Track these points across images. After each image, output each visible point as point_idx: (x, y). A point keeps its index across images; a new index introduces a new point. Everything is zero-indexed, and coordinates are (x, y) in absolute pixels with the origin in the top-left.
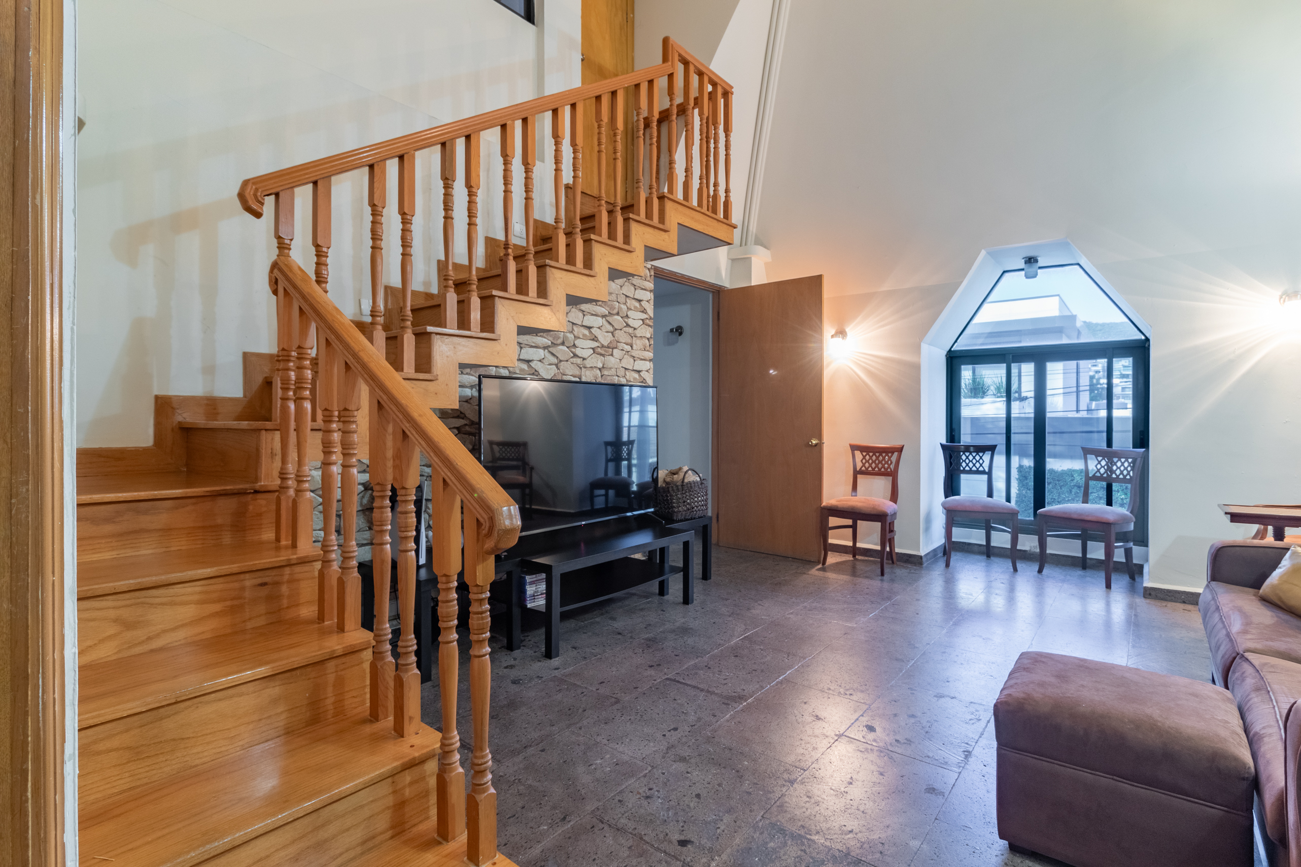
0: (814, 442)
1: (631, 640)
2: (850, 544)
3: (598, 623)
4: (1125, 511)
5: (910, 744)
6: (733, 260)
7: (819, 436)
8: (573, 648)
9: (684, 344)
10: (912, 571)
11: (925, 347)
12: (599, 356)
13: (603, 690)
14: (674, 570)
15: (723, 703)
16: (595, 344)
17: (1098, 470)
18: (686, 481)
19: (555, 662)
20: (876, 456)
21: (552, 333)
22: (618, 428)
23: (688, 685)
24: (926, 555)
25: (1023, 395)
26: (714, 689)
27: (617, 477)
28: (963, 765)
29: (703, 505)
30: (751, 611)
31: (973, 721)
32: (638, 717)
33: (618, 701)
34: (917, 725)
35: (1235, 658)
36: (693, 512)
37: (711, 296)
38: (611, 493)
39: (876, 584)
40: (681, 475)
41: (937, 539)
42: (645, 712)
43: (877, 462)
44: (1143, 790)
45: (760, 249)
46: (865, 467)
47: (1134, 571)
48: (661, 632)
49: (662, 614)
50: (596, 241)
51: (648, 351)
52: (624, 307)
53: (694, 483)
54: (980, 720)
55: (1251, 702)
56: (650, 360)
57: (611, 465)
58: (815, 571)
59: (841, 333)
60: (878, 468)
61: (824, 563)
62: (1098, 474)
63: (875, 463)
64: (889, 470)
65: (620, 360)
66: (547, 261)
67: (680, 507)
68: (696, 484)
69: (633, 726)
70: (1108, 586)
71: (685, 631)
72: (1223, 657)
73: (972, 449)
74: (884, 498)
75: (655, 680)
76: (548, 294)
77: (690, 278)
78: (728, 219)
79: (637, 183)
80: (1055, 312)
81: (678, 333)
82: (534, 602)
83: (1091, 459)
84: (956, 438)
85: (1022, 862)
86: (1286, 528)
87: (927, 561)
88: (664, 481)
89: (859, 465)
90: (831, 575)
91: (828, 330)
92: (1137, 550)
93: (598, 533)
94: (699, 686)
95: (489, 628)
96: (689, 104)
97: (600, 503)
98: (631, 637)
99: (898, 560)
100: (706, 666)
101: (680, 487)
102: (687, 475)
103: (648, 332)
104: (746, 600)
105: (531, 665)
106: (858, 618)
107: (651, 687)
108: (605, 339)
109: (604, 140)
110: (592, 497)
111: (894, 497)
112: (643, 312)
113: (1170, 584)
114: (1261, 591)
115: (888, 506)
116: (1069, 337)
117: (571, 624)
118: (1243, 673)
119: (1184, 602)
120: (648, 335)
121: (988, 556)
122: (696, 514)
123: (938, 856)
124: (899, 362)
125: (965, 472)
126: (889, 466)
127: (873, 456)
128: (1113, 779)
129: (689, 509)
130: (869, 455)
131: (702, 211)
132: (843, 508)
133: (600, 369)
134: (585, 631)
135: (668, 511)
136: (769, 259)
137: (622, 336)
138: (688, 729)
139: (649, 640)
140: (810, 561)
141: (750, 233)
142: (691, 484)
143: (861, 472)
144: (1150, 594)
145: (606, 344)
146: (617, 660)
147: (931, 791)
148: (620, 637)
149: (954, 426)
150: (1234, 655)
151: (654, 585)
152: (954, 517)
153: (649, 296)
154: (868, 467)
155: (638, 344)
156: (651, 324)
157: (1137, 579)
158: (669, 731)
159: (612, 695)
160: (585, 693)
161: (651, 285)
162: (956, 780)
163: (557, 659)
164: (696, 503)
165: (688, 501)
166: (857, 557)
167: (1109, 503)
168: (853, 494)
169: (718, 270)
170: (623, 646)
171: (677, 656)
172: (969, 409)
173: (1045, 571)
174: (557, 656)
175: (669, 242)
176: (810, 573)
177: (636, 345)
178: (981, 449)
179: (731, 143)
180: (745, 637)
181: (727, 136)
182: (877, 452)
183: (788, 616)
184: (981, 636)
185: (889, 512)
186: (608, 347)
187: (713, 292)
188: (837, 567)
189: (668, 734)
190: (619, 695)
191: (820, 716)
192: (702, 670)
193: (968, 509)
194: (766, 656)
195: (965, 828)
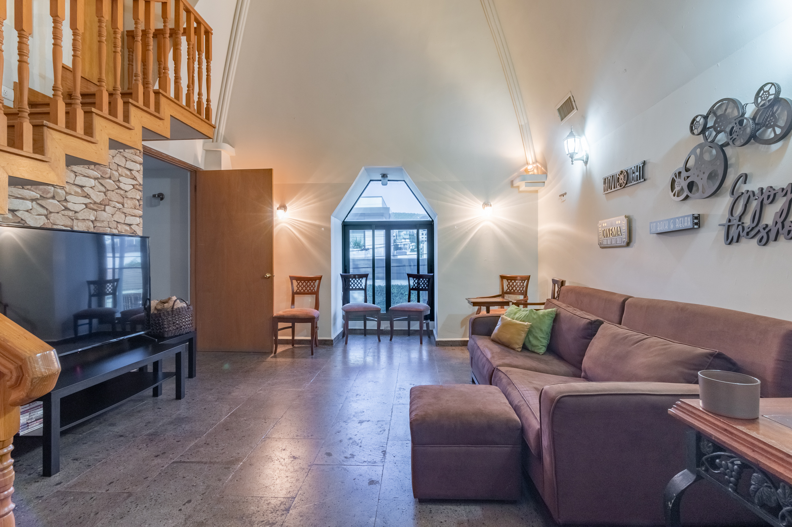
0: (268, 275)
1: (134, 439)
2: (290, 338)
3: (97, 431)
4: (426, 305)
5: (353, 457)
6: (207, 151)
7: (271, 272)
8: (74, 460)
9: (165, 206)
10: (328, 350)
11: (333, 218)
12: (91, 210)
13: (113, 490)
14: (167, 375)
15: (225, 468)
16: (87, 201)
17: (414, 285)
18: (175, 307)
19: (56, 478)
20: (305, 283)
21: (41, 187)
22: (101, 269)
23: (192, 462)
24: (334, 339)
25: (366, 247)
26: (215, 459)
27: (100, 308)
28: (383, 460)
29: (189, 324)
30: (232, 394)
31: (382, 432)
32: (153, 502)
33: (130, 495)
34: (354, 443)
35: (494, 371)
36: (181, 329)
37: (189, 174)
38: (95, 321)
39: (309, 360)
40: (171, 303)
41: (339, 329)
42: (159, 496)
43: (306, 286)
44: (480, 448)
45: (227, 146)
46: (299, 290)
47: (430, 334)
48: (160, 426)
49: (159, 411)
50: (97, 114)
51: (137, 209)
52: (116, 174)
53: (182, 309)
54: (385, 430)
55: (508, 391)
56: (140, 217)
57: (94, 300)
58: (270, 359)
59: (283, 207)
60: (307, 290)
61: (275, 353)
62: (414, 287)
63: (305, 287)
64: (314, 291)
65: (113, 215)
66: (45, 122)
67: (170, 327)
68: (184, 309)
69: (149, 512)
70: (421, 343)
71: (180, 421)
72: (487, 371)
73: (357, 276)
74: (310, 308)
75: (163, 467)
76: (46, 152)
77: (173, 159)
78: (209, 121)
79: (135, 76)
80: (380, 206)
81: (160, 198)
82: (28, 429)
83: (411, 280)
84: (347, 271)
85: (426, 507)
86: (491, 307)
87: (335, 342)
88: (156, 308)
89: (295, 289)
90: (279, 360)
91: (276, 205)
92: (431, 323)
93: (91, 357)
94: (203, 460)
95: (12, 483)
96: (179, 30)
97: (83, 330)
98: (134, 437)
99: (320, 344)
100: (205, 443)
101: (170, 312)
102: (176, 303)
103: (138, 195)
104: (226, 387)
105: (26, 489)
106: (304, 385)
107: (160, 474)
108: (98, 197)
109: (104, 33)
110: (76, 327)
111: (317, 307)
112: (133, 179)
113: (446, 338)
114: (492, 337)
115: (315, 313)
116: (386, 218)
117: (70, 438)
118: (500, 377)
119: (451, 346)
120: (138, 198)
121: (365, 335)
122: (184, 331)
123: (386, 523)
124: (319, 227)
125: (353, 289)
126: (314, 288)
127: (304, 283)
128: (467, 446)
129: (177, 328)
130: (302, 283)
131: (190, 110)
132: (288, 316)
133: (92, 221)
134: (85, 442)
135: (160, 332)
136: (234, 154)
137: (112, 195)
138: (200, 498)
139: (151, 435)
140: (266, 353)
141: (220, 135)
142: (179, 309)
143: (297, 293)
144: (438, 344)
145: (98, 201)
146: (123, 459)
147: (372, 483)
148: (122, 438)
149: (346, 264)
150: (493, 369)
151: (149, 391)
152: (349, 315)
153: (139, 167)
154: (301, 290)
155: (129, 203)
156: (141, 189)
157: (432, 337)
158: (184, 505)
159: (123, 491)
160: (95, 498)
161: (141, 160)
162: (383, 471)
163: (58, 474)
164: (184, 323)
165: (177, 322)
166: (295, 345)
167: (419, 301)
168: (293, 307)
169: (196, 157)
170: (127, 446)
171: (178, 441)
172: (354, 254)
173: (393, 340)
174: (58, 471)
175: (164, 128)
176: (267, 360)
177: (127, 204)
178: (361, 276)
179: (211, 68)
180: (231, 414)
181: (208, 62)
182: (306, 280)
183: (259, 392)
184: (373, 381)
185: (316, 316)
186: (101, 204)
187: (191, 171)
188: (283, 354)
189: (183, 508)
190: (130, 489)
191: (296, 456)
192: (203, 447)
193: (356, 310)
194: (249, 424)
195: (395, 499)
